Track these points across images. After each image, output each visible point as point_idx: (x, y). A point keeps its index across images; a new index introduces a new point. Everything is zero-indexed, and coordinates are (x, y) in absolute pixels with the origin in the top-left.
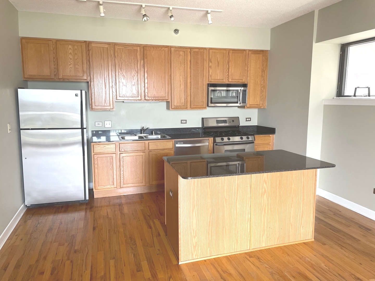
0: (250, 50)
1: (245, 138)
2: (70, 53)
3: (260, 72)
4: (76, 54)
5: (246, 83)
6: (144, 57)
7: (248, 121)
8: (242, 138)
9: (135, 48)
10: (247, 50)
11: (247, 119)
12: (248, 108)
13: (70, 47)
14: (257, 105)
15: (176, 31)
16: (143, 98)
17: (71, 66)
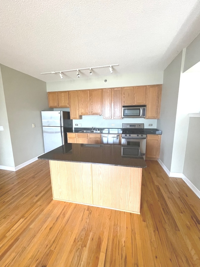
0: (149, 86)
1: (140, 136)
2: (63, 96)
3: (156, 98)
4: (65, 96)
5: (146, 104)
6: (91, 95)
7: (150, 126)
8: (138, 136)
9: (87, 91)
10: (147, 85)
11: (150, 125)
12: (147, 118)
13: (63, 94)
14: (153, 117)
15: (106, 81)
16: (91, 114)
17: (63, 101)
